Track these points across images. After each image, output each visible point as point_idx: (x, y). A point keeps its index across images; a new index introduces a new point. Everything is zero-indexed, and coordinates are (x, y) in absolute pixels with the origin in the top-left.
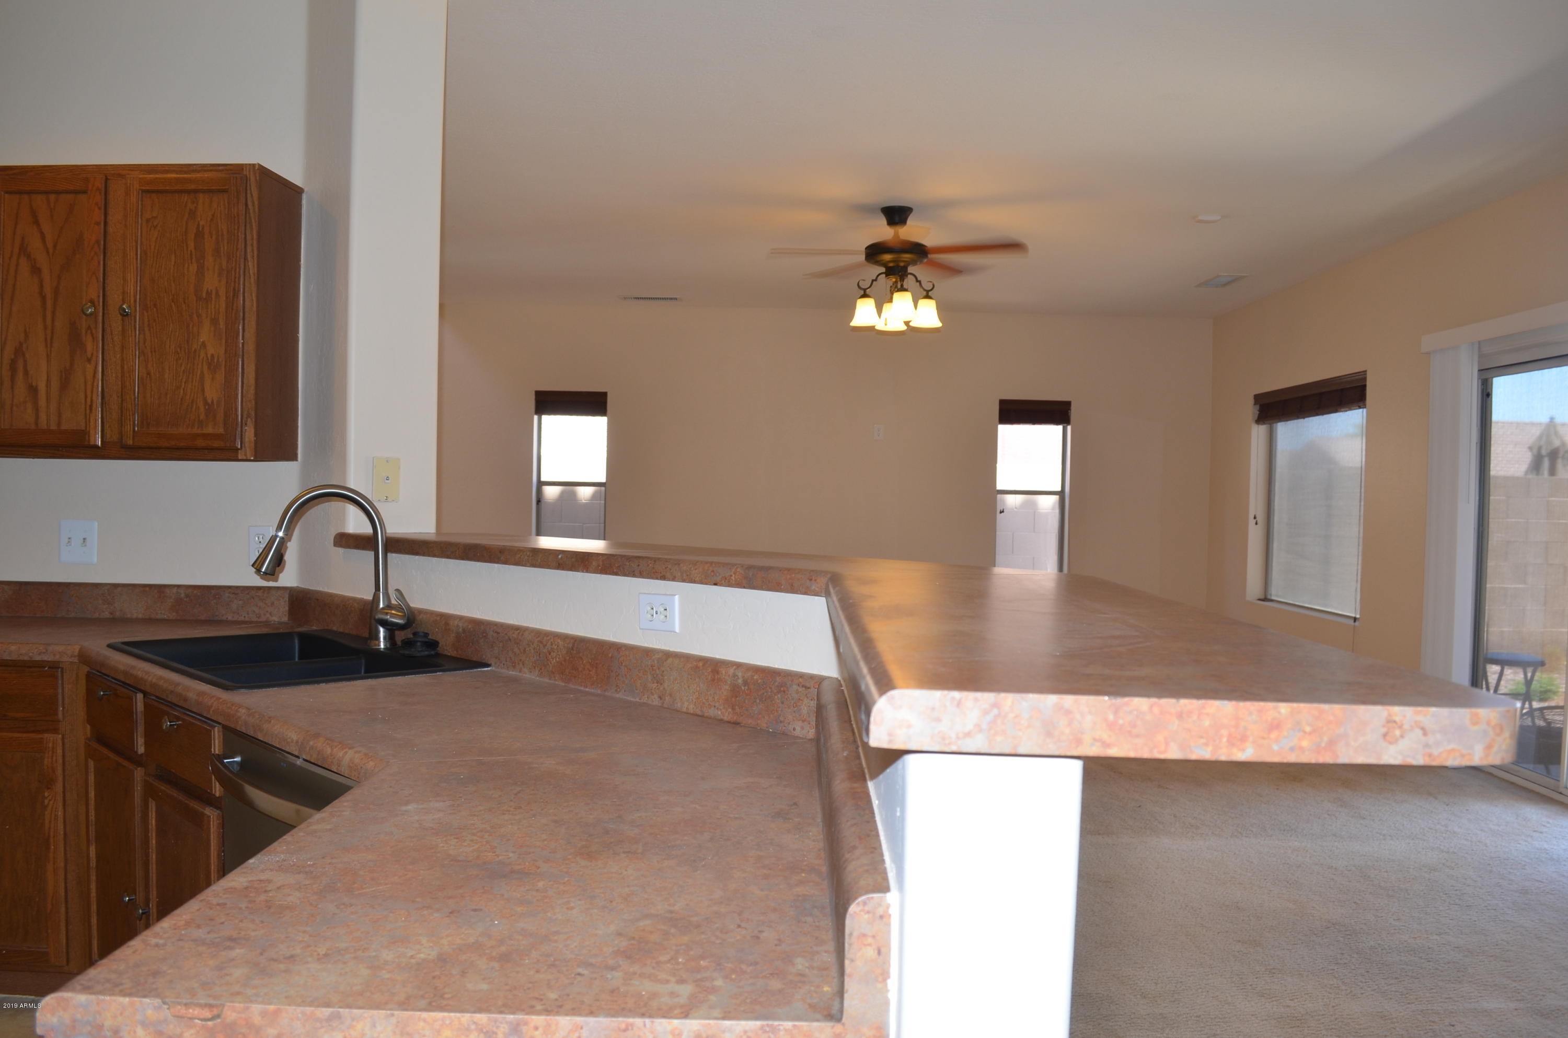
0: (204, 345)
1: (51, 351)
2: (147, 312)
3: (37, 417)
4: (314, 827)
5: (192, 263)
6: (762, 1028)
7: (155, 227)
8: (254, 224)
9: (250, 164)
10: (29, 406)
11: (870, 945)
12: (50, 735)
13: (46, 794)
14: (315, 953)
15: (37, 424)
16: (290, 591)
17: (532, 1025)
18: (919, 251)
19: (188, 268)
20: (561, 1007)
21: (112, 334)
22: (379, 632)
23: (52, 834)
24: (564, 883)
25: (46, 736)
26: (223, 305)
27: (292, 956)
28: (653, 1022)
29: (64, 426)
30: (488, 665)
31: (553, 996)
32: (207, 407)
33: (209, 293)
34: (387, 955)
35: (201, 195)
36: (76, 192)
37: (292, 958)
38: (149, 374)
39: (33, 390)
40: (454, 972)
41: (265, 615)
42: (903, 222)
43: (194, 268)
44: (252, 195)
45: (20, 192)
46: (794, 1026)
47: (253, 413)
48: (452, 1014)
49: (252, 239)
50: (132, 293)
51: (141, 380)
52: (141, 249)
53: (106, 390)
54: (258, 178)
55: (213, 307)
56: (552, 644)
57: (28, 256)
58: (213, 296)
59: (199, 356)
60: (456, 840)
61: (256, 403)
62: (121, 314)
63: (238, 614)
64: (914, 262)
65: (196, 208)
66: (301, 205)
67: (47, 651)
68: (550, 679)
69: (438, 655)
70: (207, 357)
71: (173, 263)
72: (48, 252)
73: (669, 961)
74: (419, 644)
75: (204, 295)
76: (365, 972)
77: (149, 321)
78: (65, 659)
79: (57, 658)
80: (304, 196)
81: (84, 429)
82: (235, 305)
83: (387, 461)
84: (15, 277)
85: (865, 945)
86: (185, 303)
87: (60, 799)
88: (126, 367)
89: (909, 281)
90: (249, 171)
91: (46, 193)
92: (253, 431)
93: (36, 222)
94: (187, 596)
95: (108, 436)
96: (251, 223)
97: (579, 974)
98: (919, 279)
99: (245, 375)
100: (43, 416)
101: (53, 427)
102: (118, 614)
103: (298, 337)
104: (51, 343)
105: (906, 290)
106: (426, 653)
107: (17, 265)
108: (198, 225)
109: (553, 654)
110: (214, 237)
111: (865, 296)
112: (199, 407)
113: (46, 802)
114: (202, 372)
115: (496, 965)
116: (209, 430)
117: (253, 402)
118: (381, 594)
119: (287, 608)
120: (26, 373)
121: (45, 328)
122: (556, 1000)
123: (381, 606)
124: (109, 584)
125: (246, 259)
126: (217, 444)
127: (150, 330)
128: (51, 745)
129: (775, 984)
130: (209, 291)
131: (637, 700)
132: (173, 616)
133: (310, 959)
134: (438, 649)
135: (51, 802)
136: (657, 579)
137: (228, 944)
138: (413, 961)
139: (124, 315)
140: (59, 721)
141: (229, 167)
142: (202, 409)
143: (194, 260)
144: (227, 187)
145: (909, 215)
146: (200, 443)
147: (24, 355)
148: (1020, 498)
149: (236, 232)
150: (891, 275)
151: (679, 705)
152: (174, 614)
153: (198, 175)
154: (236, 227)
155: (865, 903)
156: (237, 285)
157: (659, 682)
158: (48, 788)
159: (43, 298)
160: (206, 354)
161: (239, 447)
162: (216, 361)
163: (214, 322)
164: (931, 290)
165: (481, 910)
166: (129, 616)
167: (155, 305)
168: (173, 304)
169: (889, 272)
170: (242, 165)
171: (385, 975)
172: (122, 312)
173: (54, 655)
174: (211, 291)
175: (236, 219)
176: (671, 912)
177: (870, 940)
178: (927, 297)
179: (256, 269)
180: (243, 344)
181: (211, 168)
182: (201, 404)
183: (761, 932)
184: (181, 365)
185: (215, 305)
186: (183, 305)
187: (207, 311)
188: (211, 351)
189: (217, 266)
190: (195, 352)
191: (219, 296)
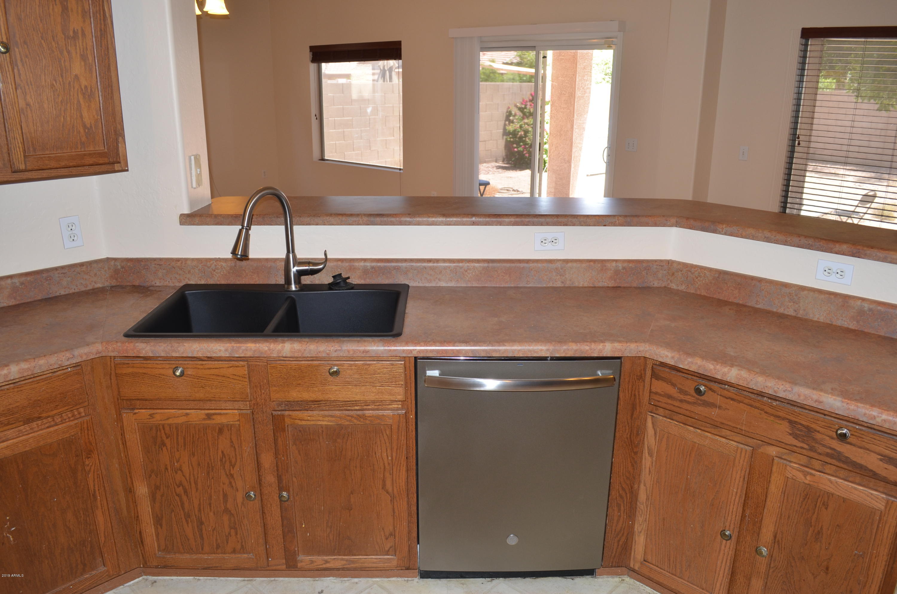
0: (77, 77)
19: (53, 9)
32: (87, 130)
41: (90, 284)
55: (81, 44)
58: (80, 35)
59: (74, 87)
70: (81, 88)
75: (71, 33)
77: (21, 57)
86: (54, 40)
112: (79, 131)
114: (79, 101)
116: (92, 149)
126: (101, 161)
127: (23, 65)
130: (76, 30)
142: (82, 133)
160: (80, 86)
161: (119, 161)
162: (89, 91)
163: (84, 57)
167: (26, 44)
168: (43, 42)
174: (77, 30)
182: (81, 128)
184: (58, 95)
185: (82, 43)
186: (53, 43)
187: (76, 49)
188: (84, 83)
189: (80, 8)
190: (70, 83)
191: (85, 34)
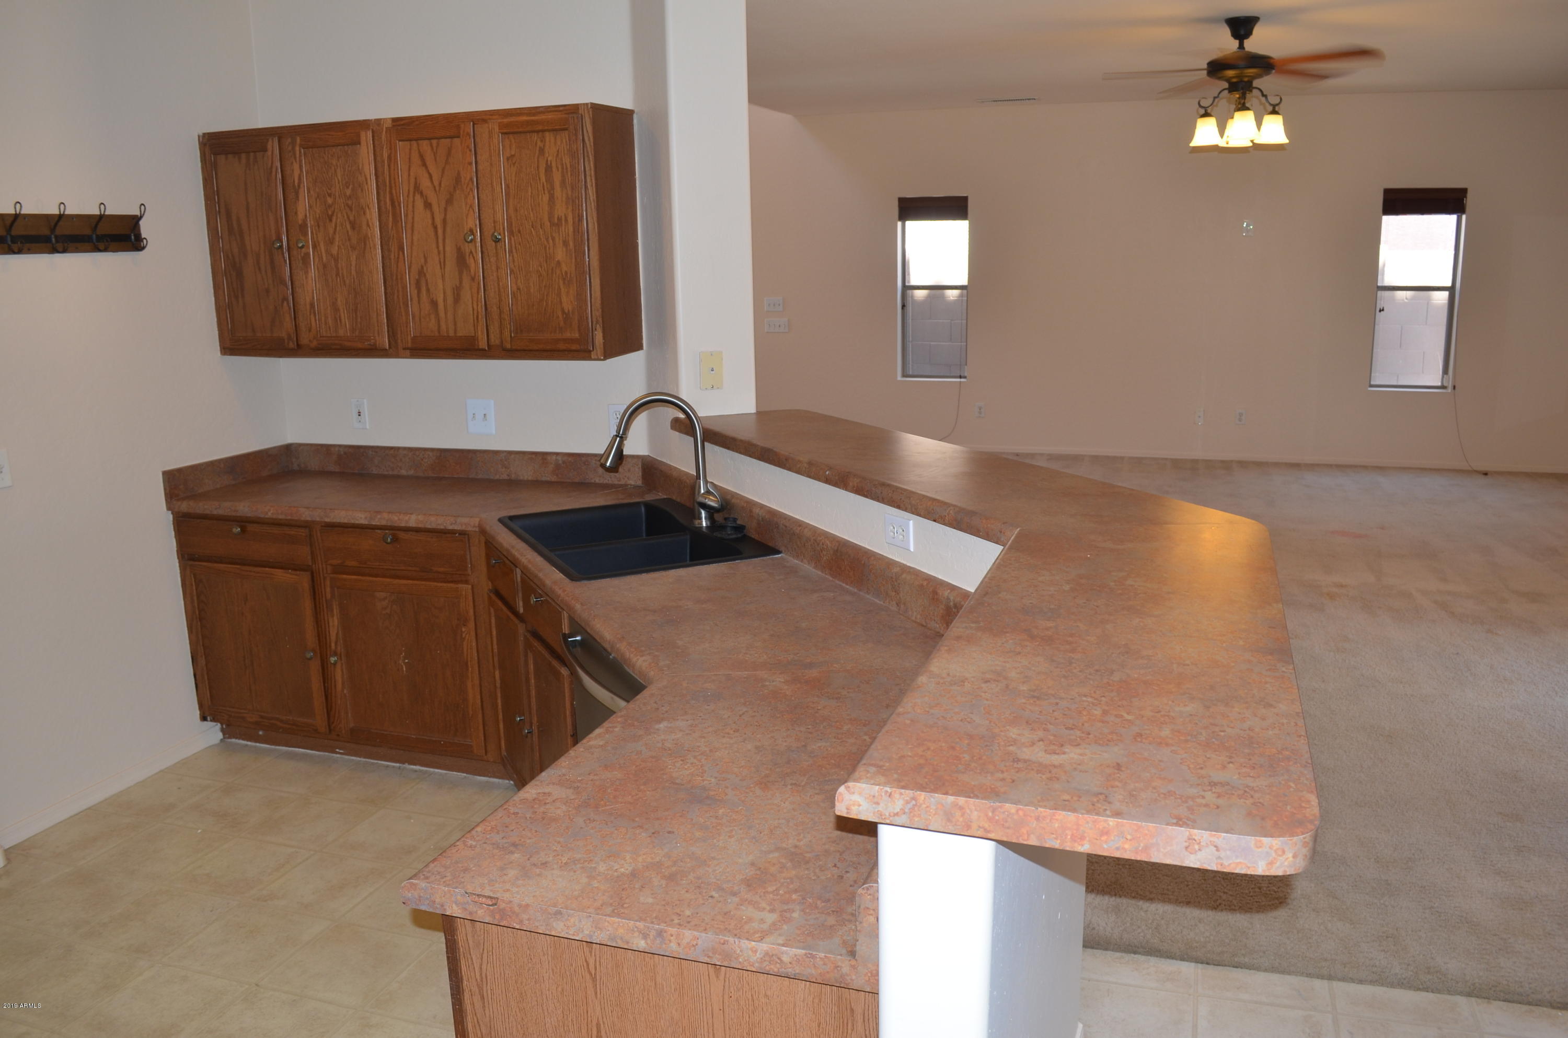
0: (559, 263)
1: (444, 271)
2: (514, 237)
3: (439, 326)
4: (592, 743)
5: (544, 193)
6: (806, 954)
7: (514, 164)
8: (591, 156)
9: (584, 104)
10: (433, 316)
11: (872, 915)
12: (463, 585)
13: (463, 630)
14: (560, 862)
15: (439, 332)
16: (642, 460)
17: (669, 933)
18: (1264, 64)
19: (542, 198)
20: (689, 922)
21: (488, 256)
22: (701, 513)
23: (469, 659)
24: (737, 812)
25: (460, 586)
26: (571, 229)
27: (546, 863)
28: (740, 942)
29: (460, 334)
30: (779, 552)
31: (688, 913)
32: (565, 316)
33: (559, 219)
34: (602, 868)
35: (547, 134)
36: (451, 137)
37: (545, 864)
38: (519, 289)
39: (434, 304)
40: (636, 886)
41: (624, 479)
42: (1248, 34)
43: (546, 198)
44: (587, 131)
45: (410, 140)
46: (825, 956)
47: (600, 320)
48: (624, 920)
49: (590, 169)
50: (501, 221)
51: (514, 294)
52: (505, 183)
53: (487, 303)
54: (591, 116)
55: (563, 230)
56: (823, 544)
57: (421, 193)
58: (563, 222)
59: (556, 274)
60: (681, 762)
61: (602, 311)
62: (494, 241)
63: (603, 477)
64: (1259, 76)
65: (544, 146)
66: (633, 125)
67: (456, 522)
68: (822, 572)
69: (745, 536)
70: (562, 274)
71: (530, 194)
72: (435, 190)
73: (772, 892)
74: (729, 529)
75: (556, 221)
76: (584, 880)
77: (515, 244)
78: (470, 529)
79: (464, 528)
80: (635, 116)
81: (473, 335)
82: (580, 228)
83: (712, 355)
84: (413, 212)
85: (869, 915)
86: (541, 228)
87: (473, 633)
88: (501, 284)
89: (1253, 98)
90: (584, 110)
91: (429, 139)
92: (601, 335)
93: (424, 165)
94: (564, 462)
95: (493, 340)
96: (588, 156)
97: (712, 897)
98: (1265, 93)
99: (592, 288)
100: (443, 326)
101: (451, 334)
102: (513, 476)
103: (637, 243)
104: (444, 265)
105: (1248, 109)
106: (734, 536)
107: (414, 202)
108: (547, 161)
109: (825, 553)
110: (560, 169)
111: (1206, 115)
112: (558, 316)
113: (464, 635)
114: (559, 287)
115: (664, 882)
116: (568, 335)
117: (600, 310)
118: (702, 482)
119: (640, 474)
120: (428, 290)
121: (439, 253)
122: (689, 916)
123: (702, 491)
124: (505, 451)
125: (586, 187)
126: (574, 347)
127: (517, 252)
128: (464, 593)
129: (831, 920)
131: (882, 603)
132: (554, 479)
133: (555, 866)
134: (745, 531)
135: (467, 635)
136: (894, 507)
137: (512, 848)
138: (616, 874)
139: (497, 241)
140: (469, 575)
141: (567, 107)
142: (561, 318)
143: (546, 192)
144: (566, 126)
145: (1254, 25)
146: (561, 346)
147: (425, 275)
148: (1409, 294)
149: (577, 165)
150: (1234, 91)
151: (910, 613)
152: (555, 477)
153: (543, 117)
154: (577, 162)
155: (868, 889)
156: (580, 211)
157: (897, 592)
158: (464, 625)
159: (435, 228)
160: (561, 271)
161: (591, 349)
162: (569, 276)
163: (565, 243)
164: (1277, 105)
165: (673, 832)
166: (522, 478)
167: (519, 232)
168: (532, 229)
169: (1233, 88)
170: (577, 105)
171: (595, 884)
172: (494, 239)
173: (462, 526)
174: (561, 217)
175: (576, 154)
176: (796, 847)
177: (872, 912)
178: (1274, 112)
179: (595, 196)
180: (589, 261)
181: (553, 109)
182: (560, 314)
183: (847, 872)
184: (543, 281)
185: (565, 229)
186: (541, 230)
187: (559, 235)
188: (564, 268)
189: (564, 195)
190: (552, 269)
191: (567, 221)
